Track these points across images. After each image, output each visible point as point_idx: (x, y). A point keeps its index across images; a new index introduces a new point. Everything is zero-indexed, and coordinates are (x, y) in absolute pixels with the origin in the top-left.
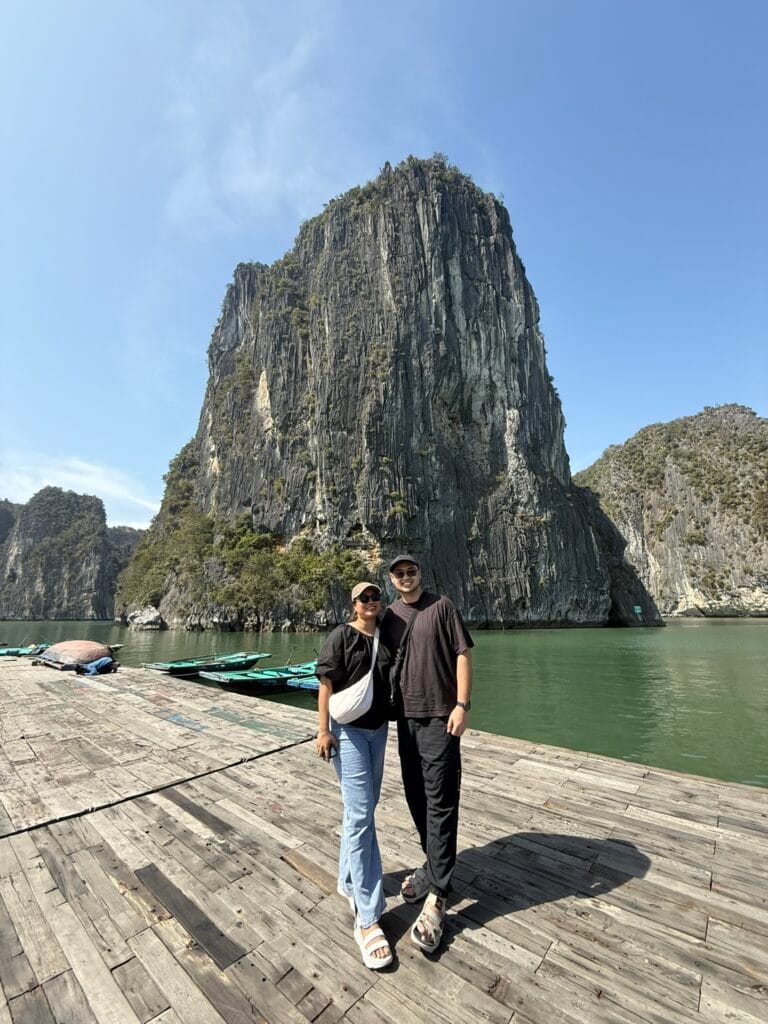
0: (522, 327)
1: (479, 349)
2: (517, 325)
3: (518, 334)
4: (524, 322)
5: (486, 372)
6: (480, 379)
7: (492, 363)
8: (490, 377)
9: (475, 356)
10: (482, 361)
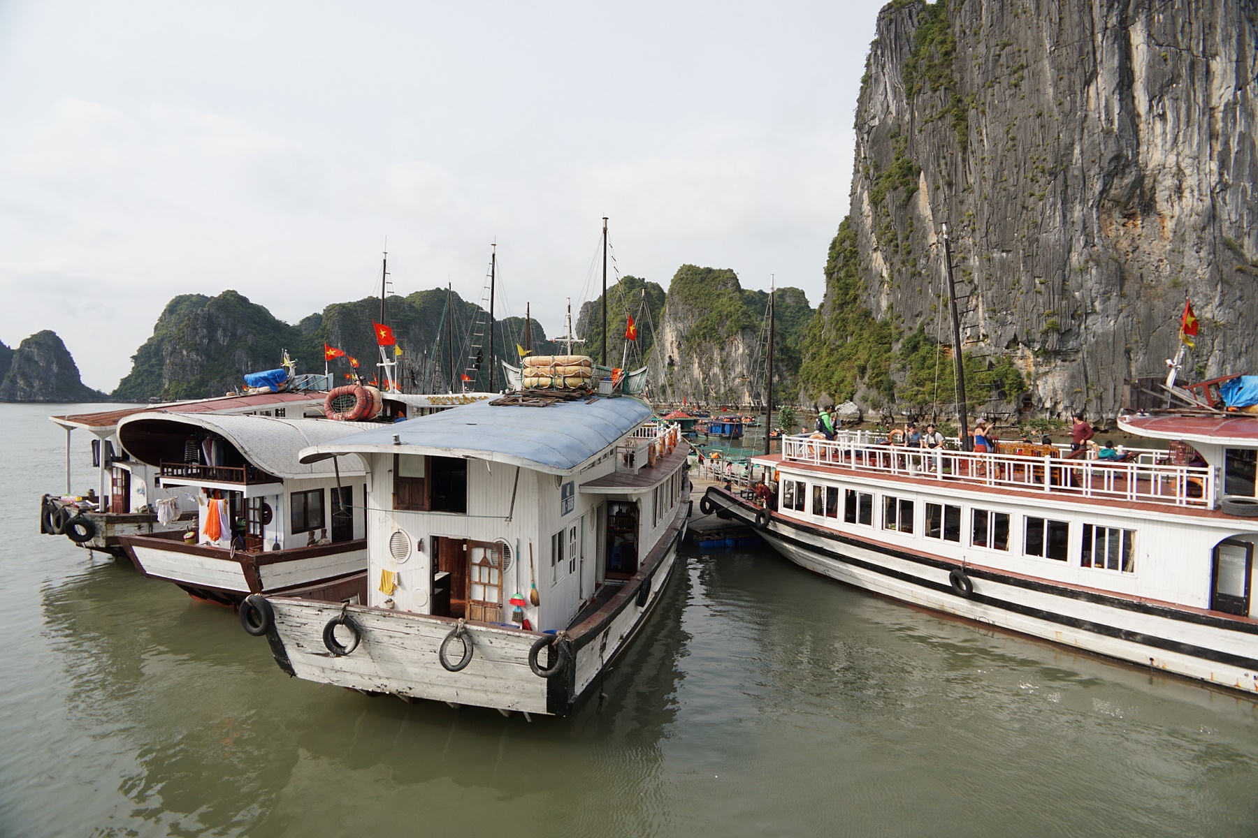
0: (1232, 89)
1: (1164, 132)
2: (1222, 90)
3: (1224, 100)
4: (1233, 84)
5: (1172, 159)
6: (1164, 168)
7: (1181, 148)
8: (1178, 164)
9: (1159, 141)
10: (1168, 146)
